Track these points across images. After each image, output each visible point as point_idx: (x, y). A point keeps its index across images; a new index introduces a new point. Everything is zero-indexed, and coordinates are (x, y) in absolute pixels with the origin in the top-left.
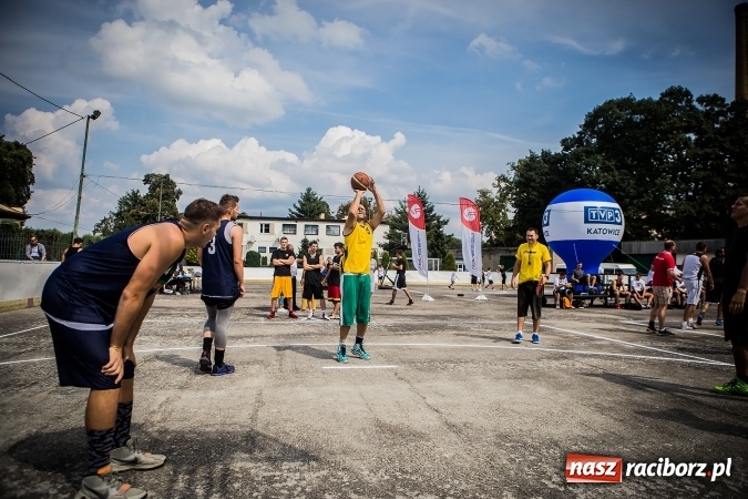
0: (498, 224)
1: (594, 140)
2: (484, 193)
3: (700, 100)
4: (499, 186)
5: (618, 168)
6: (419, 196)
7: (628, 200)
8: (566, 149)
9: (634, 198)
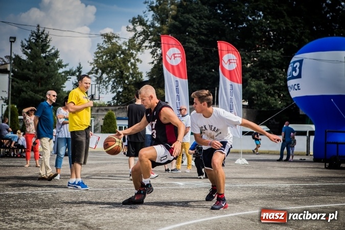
0: (127, 78)
2: (109, 38)
4: (134, 29)
6: (38, 37)
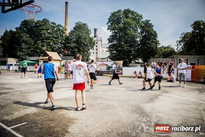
1: (25, 29)
3: (52, 23)
5: (30, 37)
7: (31, 46)
8: (17, 30)
9: (33, 46)
